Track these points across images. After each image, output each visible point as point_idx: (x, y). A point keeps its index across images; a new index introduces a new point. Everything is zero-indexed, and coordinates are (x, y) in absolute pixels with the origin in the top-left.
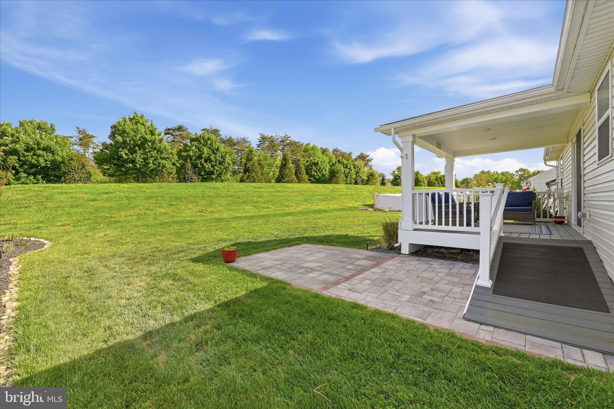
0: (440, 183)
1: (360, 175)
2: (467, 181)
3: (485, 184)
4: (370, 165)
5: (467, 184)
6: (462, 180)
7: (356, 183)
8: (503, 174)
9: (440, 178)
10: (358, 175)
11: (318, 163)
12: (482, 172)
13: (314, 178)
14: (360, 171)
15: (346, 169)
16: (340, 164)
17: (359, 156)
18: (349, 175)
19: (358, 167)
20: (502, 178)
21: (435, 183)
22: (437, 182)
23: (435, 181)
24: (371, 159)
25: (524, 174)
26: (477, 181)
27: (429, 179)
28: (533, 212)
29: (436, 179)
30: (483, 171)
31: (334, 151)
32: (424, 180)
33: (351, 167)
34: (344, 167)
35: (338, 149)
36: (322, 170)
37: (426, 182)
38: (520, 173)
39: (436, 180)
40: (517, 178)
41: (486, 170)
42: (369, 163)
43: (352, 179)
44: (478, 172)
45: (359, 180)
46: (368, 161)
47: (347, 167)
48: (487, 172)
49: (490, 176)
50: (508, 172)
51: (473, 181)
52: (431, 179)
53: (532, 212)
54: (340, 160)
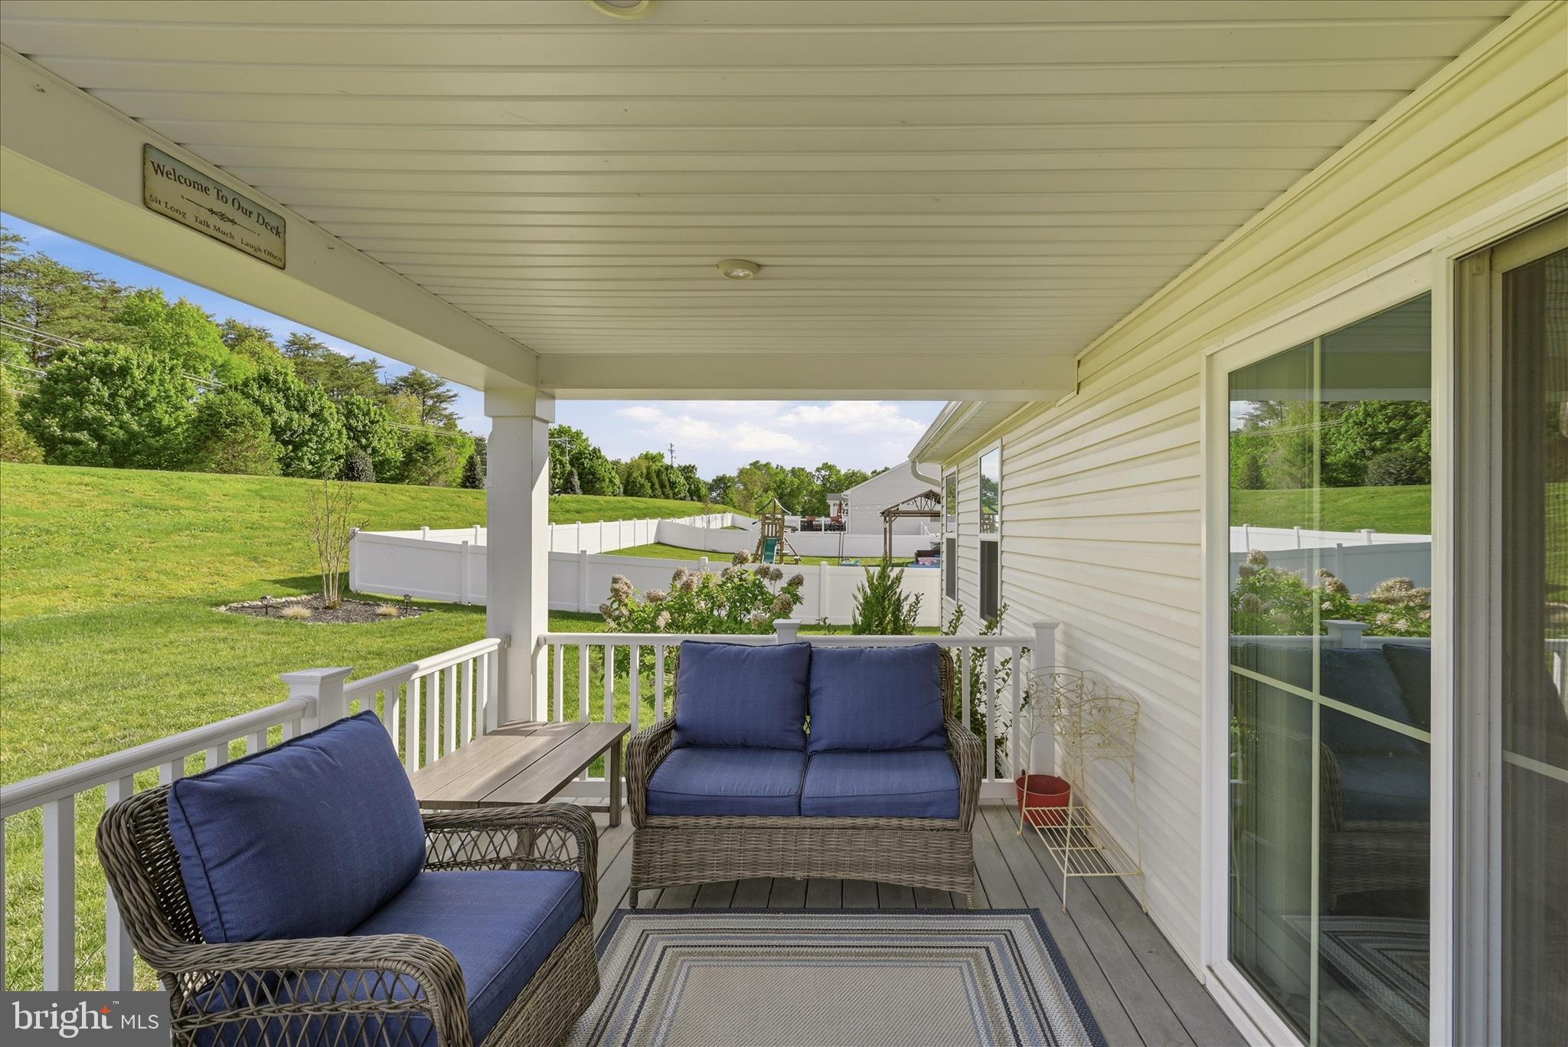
0: (657, 486)
1: (375, 443)
2: (725, 484)
3: (759, 493)
4: (447, 412)
5: (725, 491)
6: (714, 480)
7: (350, 472)
8: (793, 471)
9: (659, 473)
10: (364, 441)
11: (124, 372)
12: (755, 465)
13: (100, 438)
14: (376, 427)
15: (295, 416)
16: (268, 392)
17: (405, 380)
18: (310, 440)
19: (367, 414)
20: (792, 482)
21: (642, 486)
22: (648, 485)
23: (642, 481)
24: (451, 394)
25: (830, 476)
26: (745, 485)
27: (630, 475)
28: (963, 817)
29: (648, 473)
30: (757, 462)
31: (293, 343)
32: (613, 474)
33: (322, 408)
34: (288, 407)
35: (313, 342)
36: (149, 406)
37: (617, 481)
38: (823, 472)
39: (648, 477)
40: (819, 482)
41: (763, 462)
42: (444, 405)
43: (329, 457)
44: (746, 464)
45: (366, 462)
46: (440, 399)
47: (302, 408)
48: (765, 465)
49: (769, 474)
50: (803, 469)
51: (736, 483)
52: (635, 474)
53: (956, 817)
54: (273, 376)
